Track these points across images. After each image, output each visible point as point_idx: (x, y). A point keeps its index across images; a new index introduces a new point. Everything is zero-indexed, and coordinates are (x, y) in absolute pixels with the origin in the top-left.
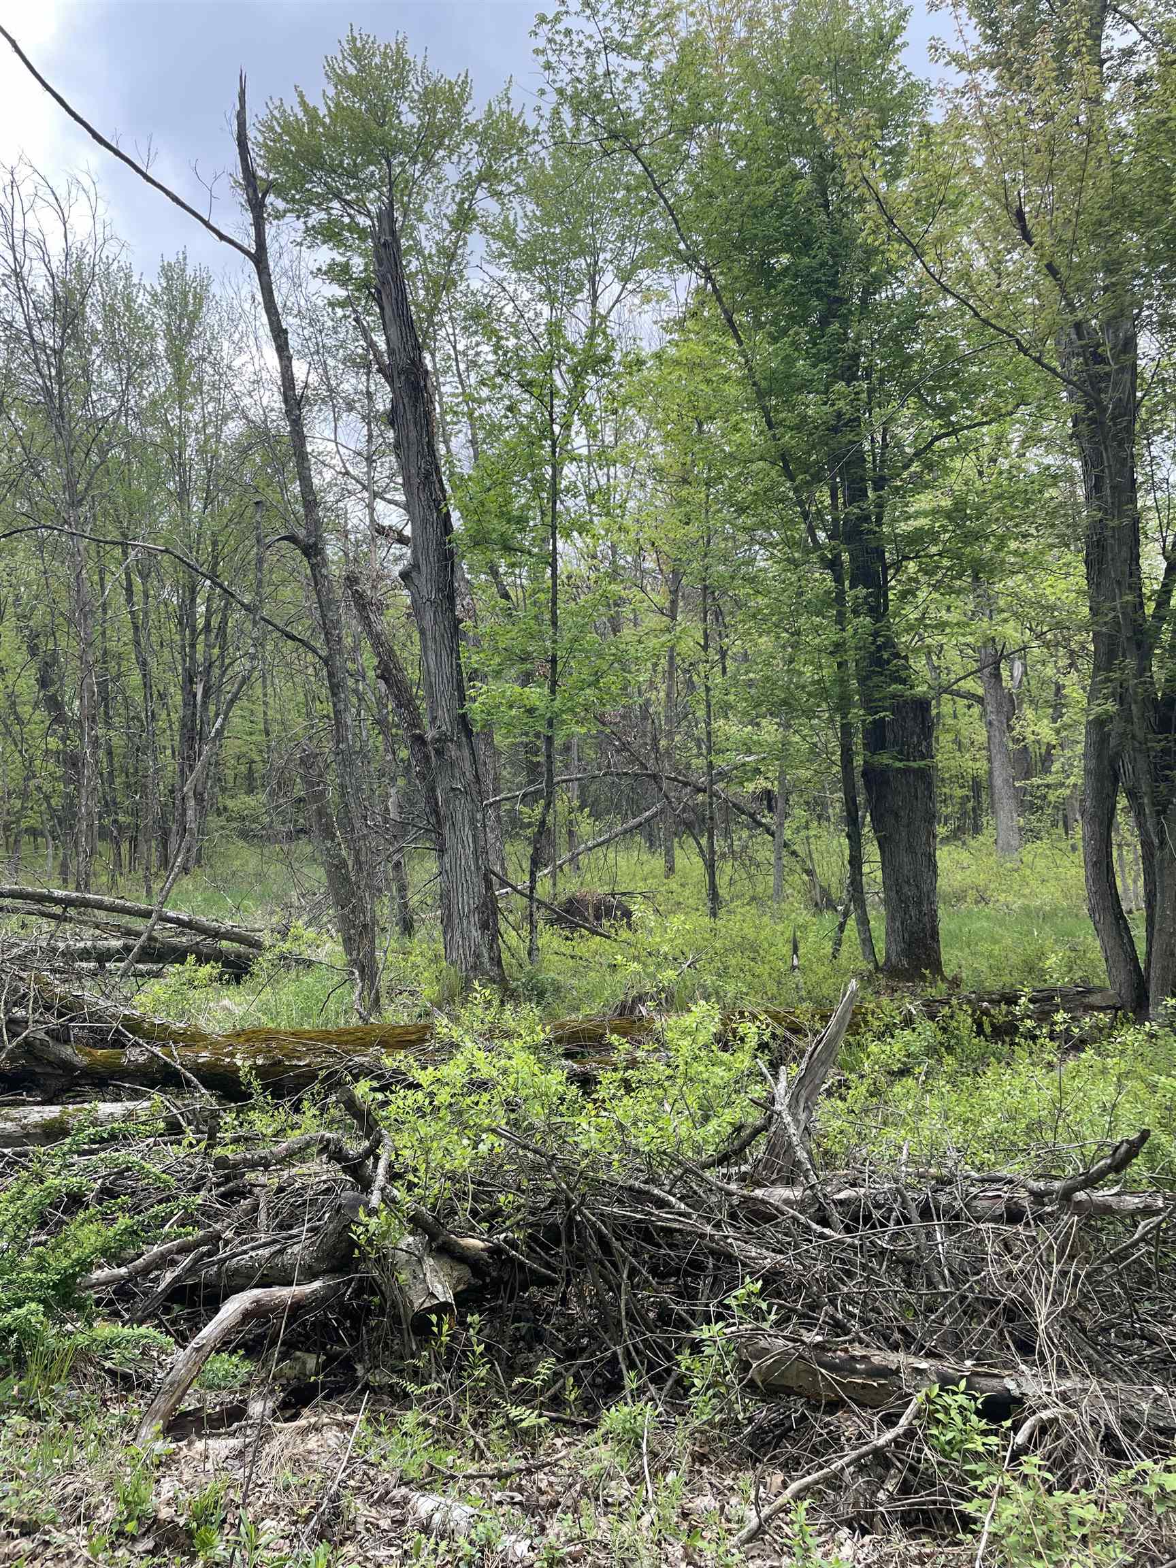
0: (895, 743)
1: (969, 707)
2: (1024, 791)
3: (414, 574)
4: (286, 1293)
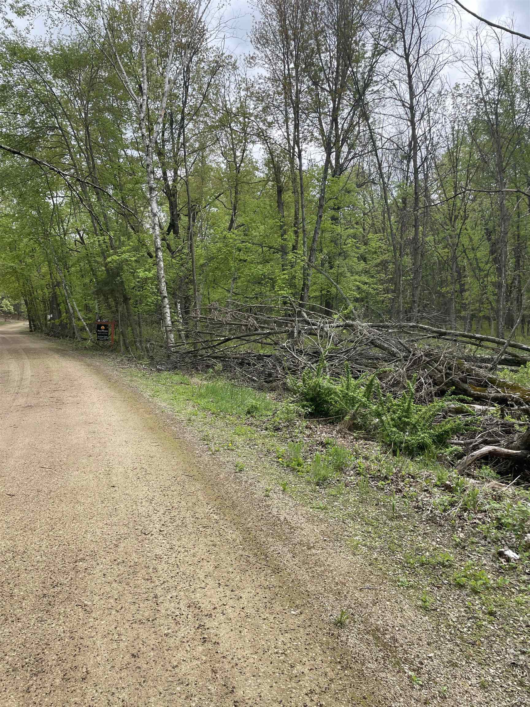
4: (506, 450)
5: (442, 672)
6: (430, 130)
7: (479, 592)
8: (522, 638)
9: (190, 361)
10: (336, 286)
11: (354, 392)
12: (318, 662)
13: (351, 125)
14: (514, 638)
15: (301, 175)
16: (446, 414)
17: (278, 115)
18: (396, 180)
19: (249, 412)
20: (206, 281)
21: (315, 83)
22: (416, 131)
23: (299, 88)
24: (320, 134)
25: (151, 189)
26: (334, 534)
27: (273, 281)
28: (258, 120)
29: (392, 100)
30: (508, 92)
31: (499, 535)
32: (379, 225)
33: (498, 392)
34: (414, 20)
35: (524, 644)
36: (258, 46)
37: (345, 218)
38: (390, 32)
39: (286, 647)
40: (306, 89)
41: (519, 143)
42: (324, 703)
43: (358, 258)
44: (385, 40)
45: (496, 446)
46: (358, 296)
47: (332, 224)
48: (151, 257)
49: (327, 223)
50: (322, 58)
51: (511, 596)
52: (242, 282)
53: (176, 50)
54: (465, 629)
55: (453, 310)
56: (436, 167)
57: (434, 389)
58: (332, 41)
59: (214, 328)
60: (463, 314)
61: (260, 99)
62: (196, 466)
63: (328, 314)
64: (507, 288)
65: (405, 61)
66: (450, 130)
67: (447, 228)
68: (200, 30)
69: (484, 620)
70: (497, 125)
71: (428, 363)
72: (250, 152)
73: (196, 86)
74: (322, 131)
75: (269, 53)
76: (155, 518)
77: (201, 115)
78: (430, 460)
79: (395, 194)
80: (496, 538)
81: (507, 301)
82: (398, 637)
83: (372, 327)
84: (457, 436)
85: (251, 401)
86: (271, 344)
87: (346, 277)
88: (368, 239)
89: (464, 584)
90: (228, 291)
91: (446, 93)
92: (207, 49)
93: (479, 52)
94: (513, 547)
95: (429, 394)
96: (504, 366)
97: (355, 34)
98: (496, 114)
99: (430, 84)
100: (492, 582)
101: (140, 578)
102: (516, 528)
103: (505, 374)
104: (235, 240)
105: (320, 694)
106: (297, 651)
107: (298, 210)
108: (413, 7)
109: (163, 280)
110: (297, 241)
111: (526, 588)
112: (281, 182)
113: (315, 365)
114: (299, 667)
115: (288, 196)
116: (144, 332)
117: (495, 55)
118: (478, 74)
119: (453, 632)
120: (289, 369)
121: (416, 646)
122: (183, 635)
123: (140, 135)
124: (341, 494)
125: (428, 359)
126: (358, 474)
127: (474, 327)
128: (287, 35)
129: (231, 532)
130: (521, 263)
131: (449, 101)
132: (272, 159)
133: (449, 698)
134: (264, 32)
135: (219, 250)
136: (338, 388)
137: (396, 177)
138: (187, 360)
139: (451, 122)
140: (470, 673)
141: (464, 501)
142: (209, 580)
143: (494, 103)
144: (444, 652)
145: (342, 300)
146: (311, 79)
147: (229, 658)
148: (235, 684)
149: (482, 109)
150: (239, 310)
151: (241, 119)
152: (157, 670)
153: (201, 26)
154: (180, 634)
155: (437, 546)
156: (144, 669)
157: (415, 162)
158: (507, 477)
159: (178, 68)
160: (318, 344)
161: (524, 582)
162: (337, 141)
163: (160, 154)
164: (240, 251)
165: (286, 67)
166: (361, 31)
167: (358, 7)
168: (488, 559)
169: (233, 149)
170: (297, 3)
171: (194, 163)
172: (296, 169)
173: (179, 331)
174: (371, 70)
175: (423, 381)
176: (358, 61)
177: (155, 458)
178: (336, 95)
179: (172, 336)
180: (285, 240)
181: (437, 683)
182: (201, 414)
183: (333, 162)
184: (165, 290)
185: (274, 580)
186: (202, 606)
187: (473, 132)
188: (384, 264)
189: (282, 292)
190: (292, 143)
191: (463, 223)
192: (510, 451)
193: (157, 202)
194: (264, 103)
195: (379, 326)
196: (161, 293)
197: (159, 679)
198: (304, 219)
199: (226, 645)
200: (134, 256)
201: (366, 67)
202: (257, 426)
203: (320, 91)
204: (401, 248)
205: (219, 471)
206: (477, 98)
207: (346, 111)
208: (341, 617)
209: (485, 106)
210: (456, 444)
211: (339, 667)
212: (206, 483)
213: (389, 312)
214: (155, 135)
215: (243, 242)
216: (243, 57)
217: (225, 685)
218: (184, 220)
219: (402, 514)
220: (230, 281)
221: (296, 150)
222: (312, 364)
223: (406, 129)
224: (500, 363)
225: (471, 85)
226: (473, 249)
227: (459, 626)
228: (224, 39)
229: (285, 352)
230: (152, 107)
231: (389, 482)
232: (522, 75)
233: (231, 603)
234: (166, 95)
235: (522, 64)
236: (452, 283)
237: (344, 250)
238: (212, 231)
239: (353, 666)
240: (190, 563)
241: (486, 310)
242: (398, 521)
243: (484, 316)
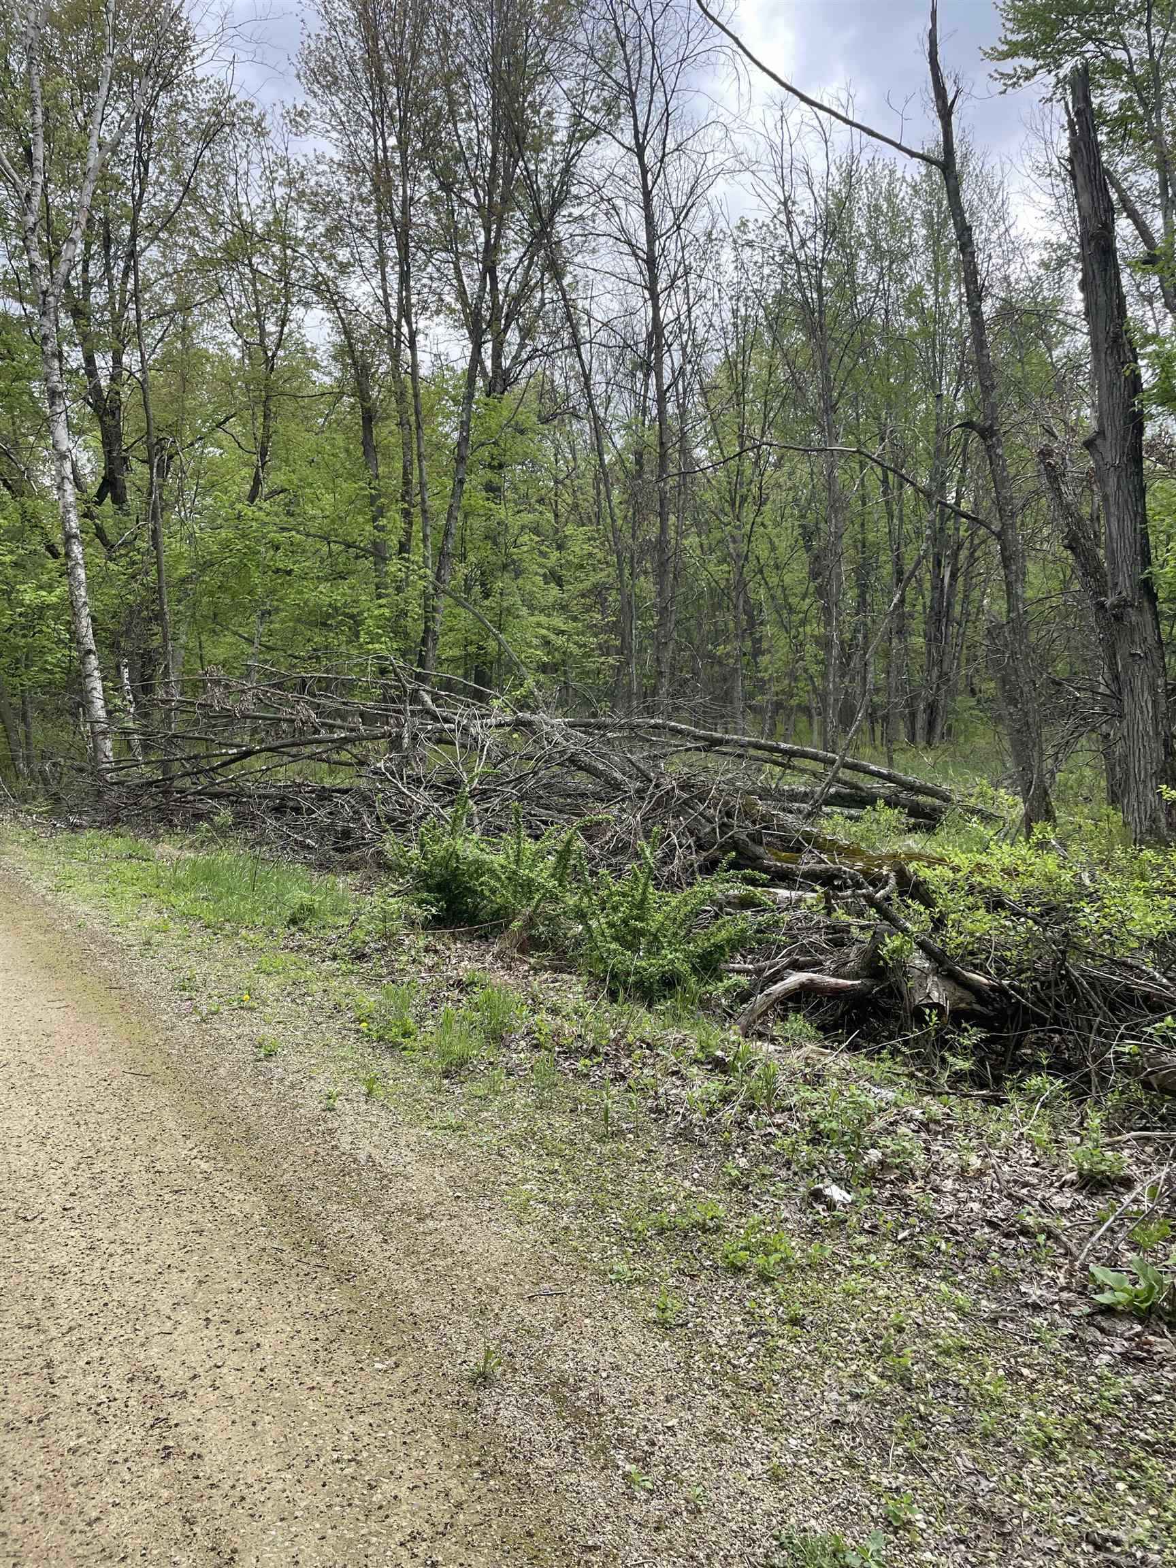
3: (1098, 442)
4: (833, 980)
5: (694, 1458)
6: (689, 310)
7: (773, 1279)
8: (854, 1367)
9: (152, 804)
10: (497, 639)
11: (532, 867)
12: (432, 1469)
13: (525, 284)
14: (839, 1368)
15: (415, 388)
16: (721, 909)
17: (361, 249)
18: (620, 413)
19: (293, 921)
20: (193, 615)
21: (446, 187)
22: (662, 312)
23: (409, 192)
24: (457, 300)
25: (54, 395)
26: (479, 1182)
27: (356, 621)
28: (316, 255)
29: (611, 241)
30: (843, 245)
31: (815, 1155)
32: (587, 506)
33: (822, 861)
34: (655, 71)
35: (859, 1379)
36: (316, 87)
37: (515, 489)
38: (605, 94)
39: (359, 1445)
40: (425, 198)
41: (864, 353)
42: (440, 1559)
43: (545, 576)
44: (595, 110)
45: (814, 972)
46: (545, 659)
47: (488, 499)
48: (56, 555)
49: (476, 498)
50: (460, 132)
51: (834, 1280)
52: (283, 622)
53: (117, 77)
54: (743, 1360)
55: (738, 693)
56: (704, 392)
57: (696, 859)
58: (482, 97)
59: (214, 726)
60: (759, 700)
61: (318, 208)
62: (161, 1051)
63: (481, 697)
64: (842, 649)
65: (636, 161)
66: (730, 315)
67: (725, 519)
68: (177, 38)
69: (781, 1336)
70: (821, 312)
71: (686, 802)
72: (299, 327)
73: (167, 163)
74: (461, 293)
75: (340, 107)
76: (52, 1179)
77: (179, 233)
78: (685, 1008)
79: (619, 442)
80: (809, 1163)
81: (842, 676)
82: (605, 1391)
83: (572, 726)
84: (742, 955)
85: (298, 896)
86: (350, 765)
87: (518, 617)
88: (566, 536)
89: (744, 1265)
90: (250, 641)
91: (721, 236)
92: (194, 81)
93: (787, 156)
94: (842, 1179)
95: (688, 869)
96: (835, 808)
97: (530, 90)
98: (819, 289)
99: (687, 214)
100: (799, 1254)
101: (9, 1325)
102: (846, 1138)
103: (837, 825)
104: (265, 524)
105: (433, 1540)
106: (384, 1450)
107: (411, 464)
108: (653, 45)
109: (85, 611)
110: (408, 534)
111: (863, 1262)
112: (370, 397)
113: (449, 810)
114: (388, 1487)
115: (387, 432)
116: (37, 735)
117: (818, 167)
118: (785, 204)
119: (718, 1368)
120: (390, 820)
121: (642, 1407)
122: (114, 1446)
123: (27, 264)
124: (497, 1093)
125: (685, 796)
126: (536, 1046)
127: (780, 728)
128: (380, 71)
129: (242, 1197)
130: (869, 600)
131: (727, 255)
132: (350, 345)
133: (706, 1510)
134: (329, 59)
135: (226, 545)
136: (497, 860)
137: (621, 408)
138: (145, 801)
139: (731, 299)
140: (751, 1451)
141: (748, 1088)
142: (182, 1314)
143: (816, 267)
144: (698, 1414)
145: (511, 666)
146: (438, 177)
147: (226, 1486)
148: (238, 1543)
149: (792, 278)
150: (274, 686)
151: (276, 249)
152: (50, 1533)
153: (179, 28)
154: (107, 1447)
155: (694, 1189)
156: (14, 1536)
157: (659, 376)
158: (836, 1036)
159: (122, 117)
160: (456, 764)
161: (860, 1249)
162: (495, 317)
163: (78, 313)
164: (277, 548)
165: (380, 143)
166: (543, 83)
167: (537, 31)
168: (793, 1208)
169: (257, 315)
170: (403, 4)
171: (161, 340)
172: (406, 372)
173: (126, 732)
174: (566, 171)
175: (676, 841)
176: (538, 149)
177: (58, 1037)
178: (493, 215)
179: (109, 744)
180: (381, 529)
181: (682, 1482)
182: (176, 928)
183: (488, 364)
184: (91, 637)
185: (338, 1298)
186: (165, 1375)
187: (776, 323)
188: (599, 591)
189: (377, 646)
190: (394, 314)
191: (758, 513)
192: (840, 981)
193: (69, 425)
194: (328, 219)
195: (587, 725)
196: (79, 643)
197: (52, 1554)
198: (423, 485)
199: (220, 1457)
200: (12, 552)
201: (555, 163)
202: (312, 952)
203: (455, 204)
204: (632, 557)
205: (216, 1060)
206: (783, 253)
207: (515, 254)
208: (486, 1362)
209: (799, 271)
210: (739, 972)
211: (476, 1475)
212: (183, 1089)
213: (610, 694)
214: (63, 268)
215: (283, 529)
216: (279, 110)
217: (213, 1549)
218: (138, 473)
219: (625, 1126)
220: (253, 618)
221: (405, 330)
222: (443, 807)
223: (640, 305)
224: (827, 803)
225: (771, 225)
226: (777, 567)
227: (731, 1354)
228: (233, 63)
229: (381, 782)
230: (56, 201)
231: (600, 1059)
232: (869, 212)
233: (234, 1359)
234: (92, 176)
235: (871, 189)
236: (736, 636)
237: (515, 557)
238: (209, 501)
239: (508, 1468)
240: (136, 1278)
241: (801, 694)
242: (616, 1142)
243: (799, 705)
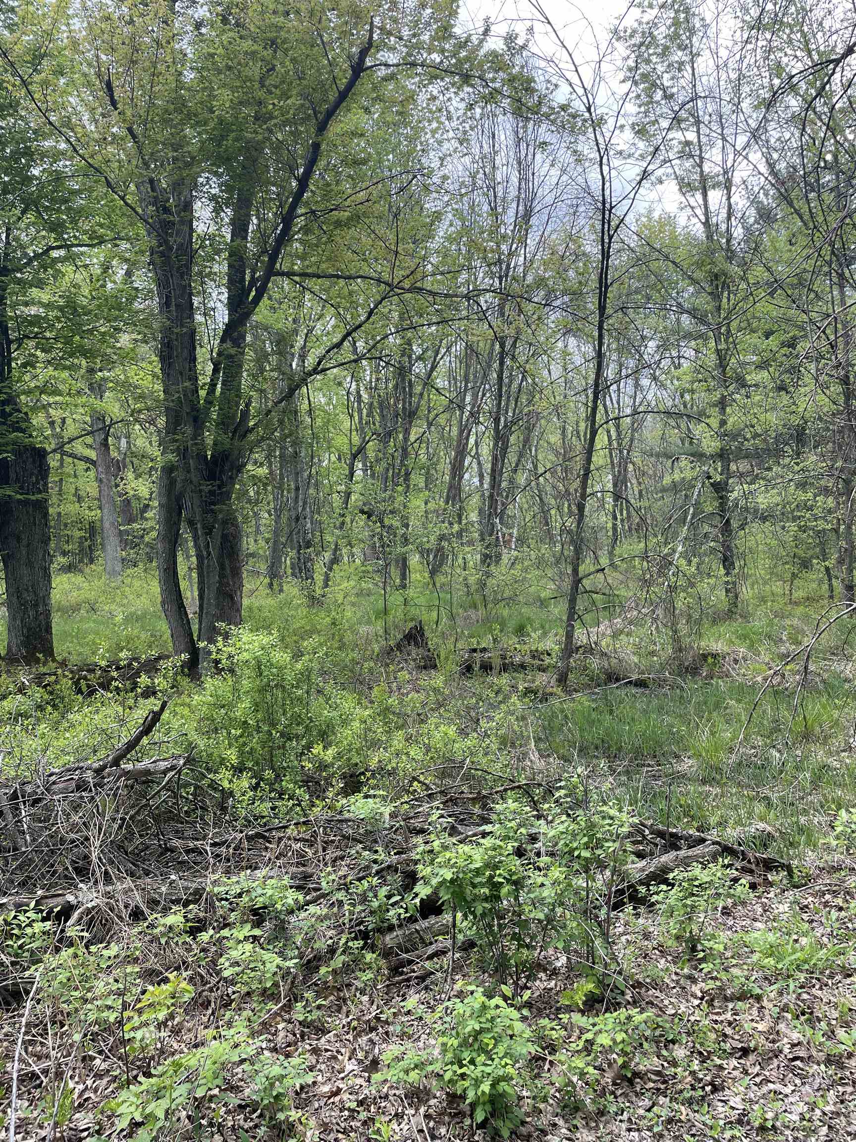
0: (17, 480)
1: (88, 469)
2: (127, 532)
